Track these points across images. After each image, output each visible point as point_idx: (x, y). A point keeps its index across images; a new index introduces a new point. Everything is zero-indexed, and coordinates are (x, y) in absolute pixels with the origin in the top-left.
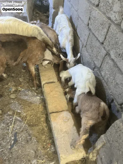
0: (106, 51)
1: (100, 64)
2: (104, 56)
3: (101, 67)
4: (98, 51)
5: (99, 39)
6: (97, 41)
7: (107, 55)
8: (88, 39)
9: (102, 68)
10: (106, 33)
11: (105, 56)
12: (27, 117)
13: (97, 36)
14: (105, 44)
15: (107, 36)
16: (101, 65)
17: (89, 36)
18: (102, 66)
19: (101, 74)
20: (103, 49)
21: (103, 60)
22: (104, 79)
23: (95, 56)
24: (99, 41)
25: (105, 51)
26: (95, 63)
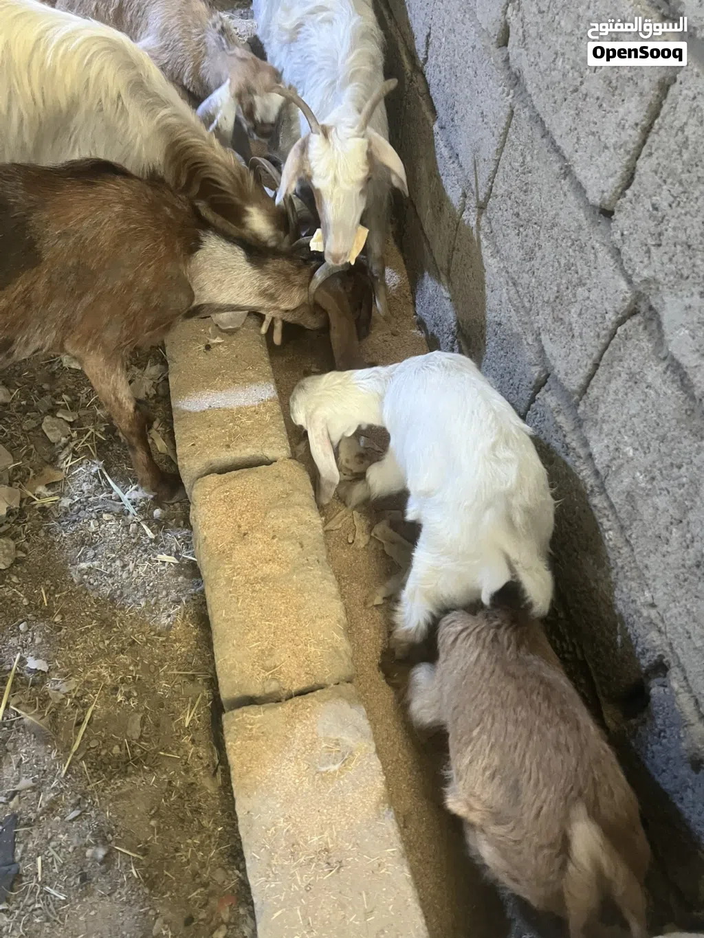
0: (630, 282)
1: (584, 372)
2: (611, 317)
3: (584, 390)
4: (568, 267)
5: (580, 172)
6: (566, 184)
7: (633, 312)
8: (500, 151)
9: (594, 407)
10: (635, 134)
11: (621, 322)
12: (86, 706)
13: (566, 145)
14: (621, 221)
15: (644, 166)
16: (590, 377)
17: (506, 133)
18: (594, 392)
19: (586, 444)
20: (604, 257)
21: (606, 347)
22: (603, 490)
23: (550, 295)
24: (579, 189)
25: (623, 285)
26: (542, 351)
